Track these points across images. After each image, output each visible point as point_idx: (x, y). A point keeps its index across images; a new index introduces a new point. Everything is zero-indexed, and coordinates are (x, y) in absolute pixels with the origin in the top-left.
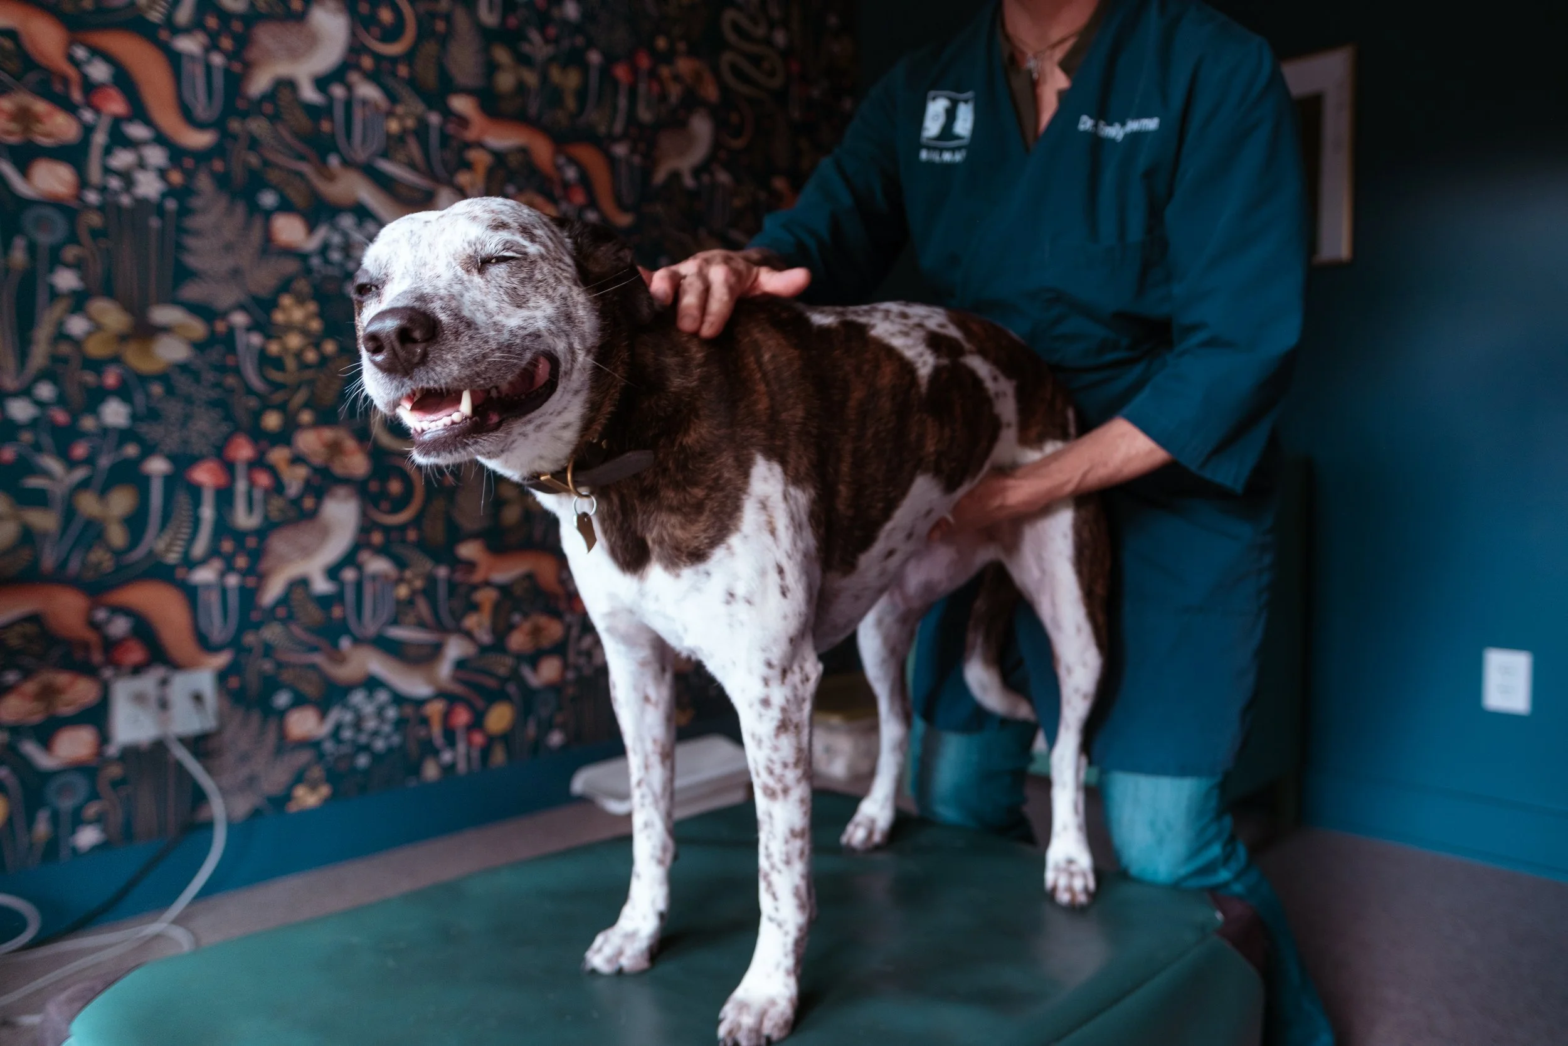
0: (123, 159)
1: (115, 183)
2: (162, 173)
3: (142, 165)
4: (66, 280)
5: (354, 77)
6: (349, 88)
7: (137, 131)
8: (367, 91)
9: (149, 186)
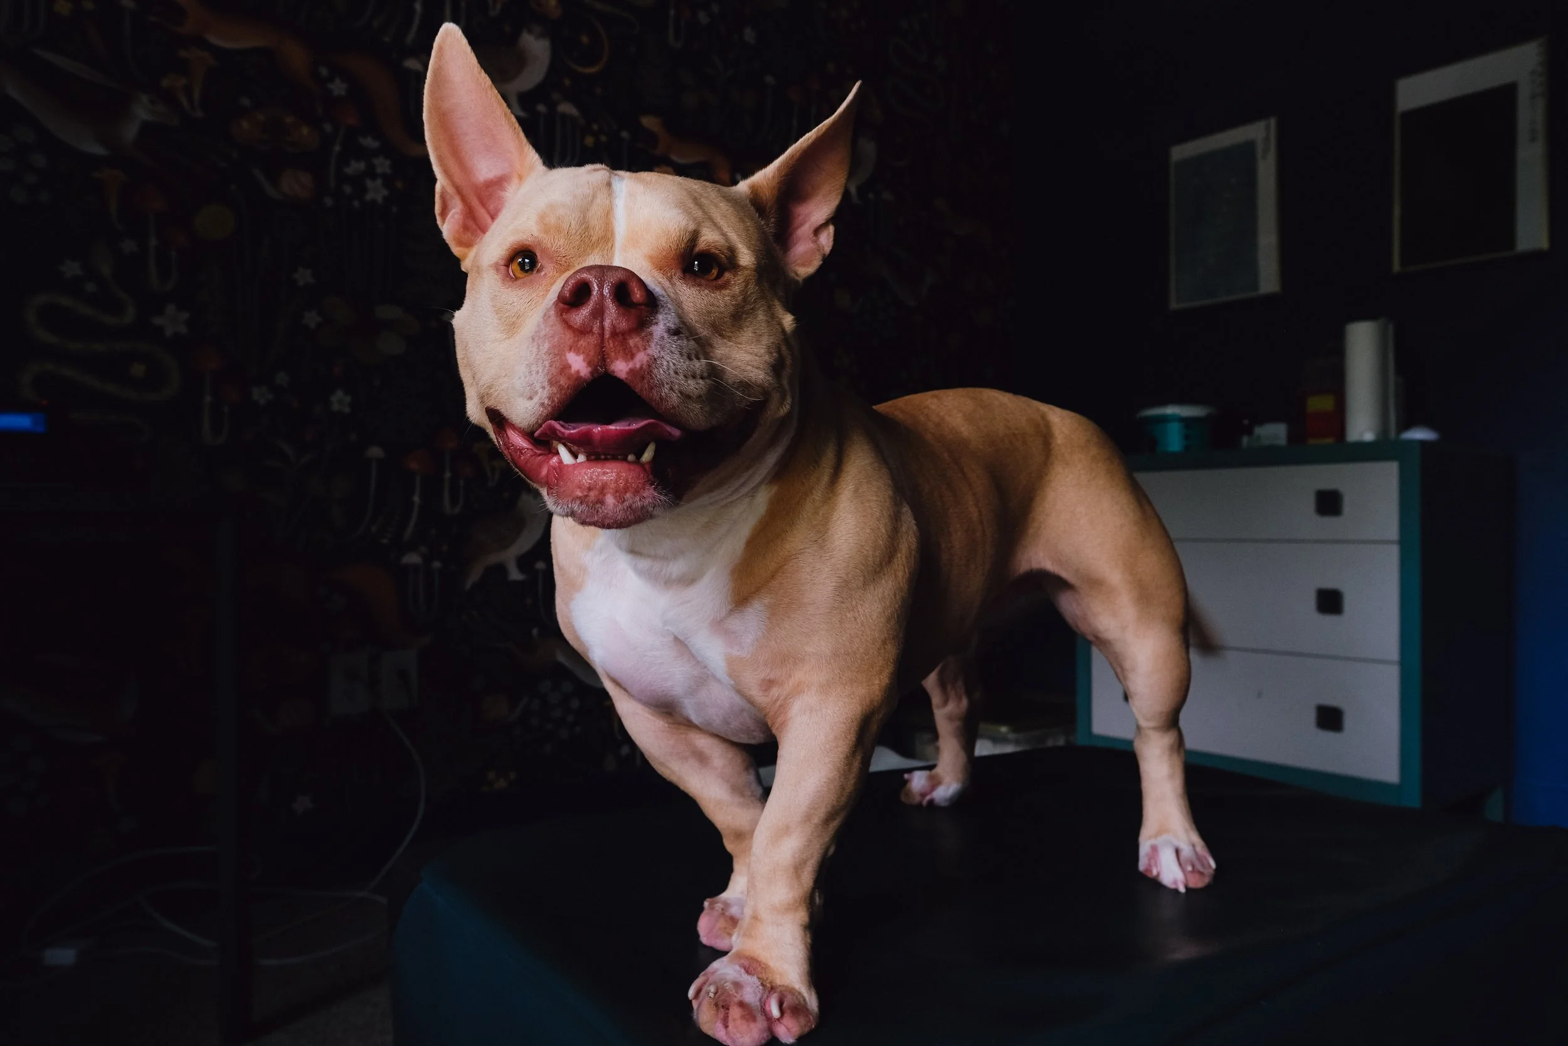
0: (356, 167)
1: (348, 189)
2: (388, 181)
3: (371, 173)
4: (304, 277)
5: (556, 96)
6: (552, 106)
7: (370, 142)
8: (567, 108)
9: (376, 192)
